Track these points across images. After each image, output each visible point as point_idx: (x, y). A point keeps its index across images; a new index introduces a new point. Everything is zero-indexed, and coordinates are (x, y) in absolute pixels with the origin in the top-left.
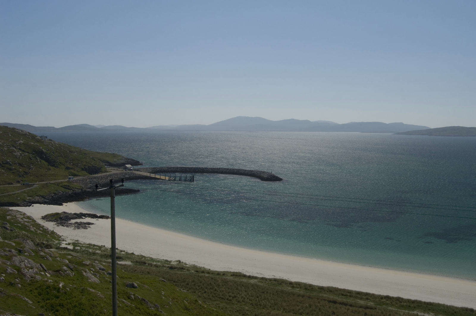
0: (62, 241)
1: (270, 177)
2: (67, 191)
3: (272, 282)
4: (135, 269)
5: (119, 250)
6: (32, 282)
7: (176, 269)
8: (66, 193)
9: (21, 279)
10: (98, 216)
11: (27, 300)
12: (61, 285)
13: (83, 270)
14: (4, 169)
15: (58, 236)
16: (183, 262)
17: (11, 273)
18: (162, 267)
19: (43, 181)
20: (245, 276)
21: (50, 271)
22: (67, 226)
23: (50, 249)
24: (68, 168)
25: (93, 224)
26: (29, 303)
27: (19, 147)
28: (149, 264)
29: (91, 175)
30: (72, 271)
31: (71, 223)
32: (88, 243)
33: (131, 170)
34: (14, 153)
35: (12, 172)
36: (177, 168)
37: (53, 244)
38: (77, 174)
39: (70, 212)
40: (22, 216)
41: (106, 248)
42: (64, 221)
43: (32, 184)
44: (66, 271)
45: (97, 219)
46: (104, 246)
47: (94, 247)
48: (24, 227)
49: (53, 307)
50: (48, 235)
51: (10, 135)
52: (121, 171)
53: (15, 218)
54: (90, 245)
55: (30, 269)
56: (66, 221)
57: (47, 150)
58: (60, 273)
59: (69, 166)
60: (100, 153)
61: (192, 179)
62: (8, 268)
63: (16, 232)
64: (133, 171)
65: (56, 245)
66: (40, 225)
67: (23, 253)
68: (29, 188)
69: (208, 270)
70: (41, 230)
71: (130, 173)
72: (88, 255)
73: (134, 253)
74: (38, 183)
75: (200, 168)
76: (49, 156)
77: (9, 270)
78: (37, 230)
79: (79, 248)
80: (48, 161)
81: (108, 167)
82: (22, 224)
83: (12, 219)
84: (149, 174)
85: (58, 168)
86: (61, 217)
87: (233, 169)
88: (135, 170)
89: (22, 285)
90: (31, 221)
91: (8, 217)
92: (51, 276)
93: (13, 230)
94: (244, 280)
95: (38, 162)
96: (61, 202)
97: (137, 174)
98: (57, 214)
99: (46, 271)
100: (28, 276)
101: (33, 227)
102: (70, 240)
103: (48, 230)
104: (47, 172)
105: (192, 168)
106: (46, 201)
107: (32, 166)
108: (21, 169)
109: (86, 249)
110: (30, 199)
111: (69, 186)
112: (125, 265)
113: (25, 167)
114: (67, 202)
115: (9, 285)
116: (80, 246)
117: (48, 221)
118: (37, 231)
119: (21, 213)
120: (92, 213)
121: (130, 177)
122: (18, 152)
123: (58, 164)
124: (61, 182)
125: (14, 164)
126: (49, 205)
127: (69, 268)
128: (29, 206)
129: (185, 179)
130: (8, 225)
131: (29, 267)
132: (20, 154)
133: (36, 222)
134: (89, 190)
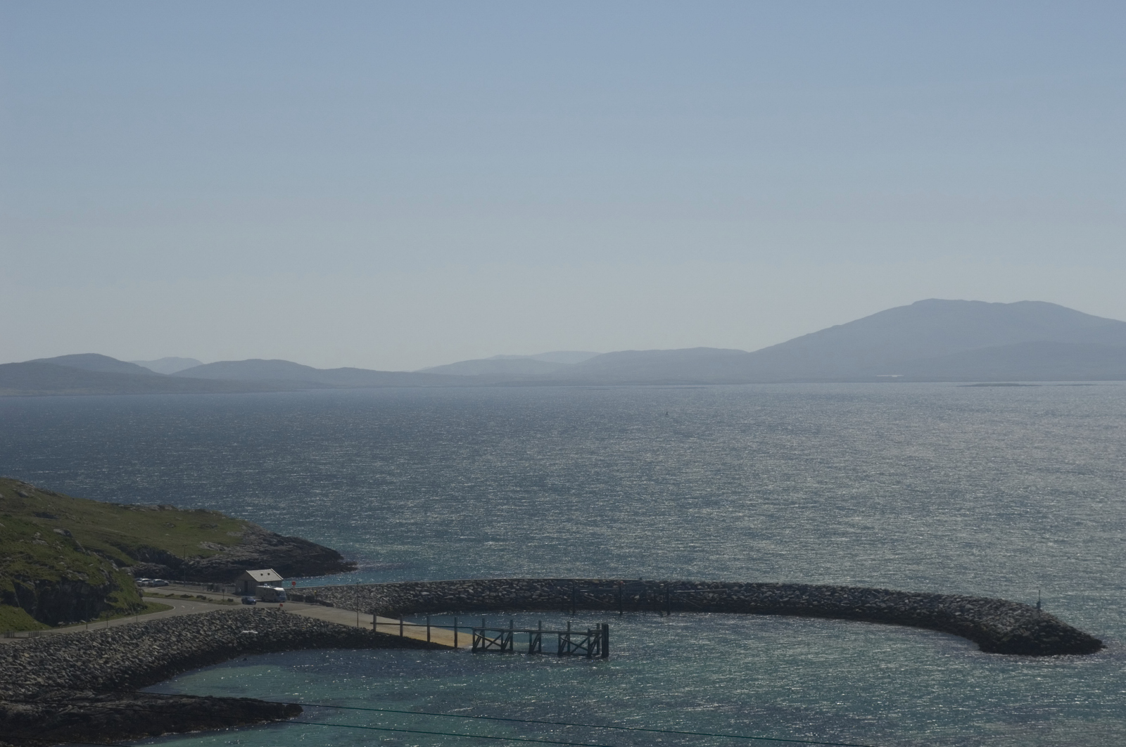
1: (1027, 634)
29: (52, 625)
33: (276, 597)
36: (531, 585)
52: (223, 602)
60: (126, 508)
61: (596, 642)
71: (269, 614)
75: (651, 584)
81: (156, 585)
84: (370, 618)
88: (298, 599)
97: (307, 619)
105: (612, 583)
121: (267, 634)
129: (561, 647)
134: (28, 707)
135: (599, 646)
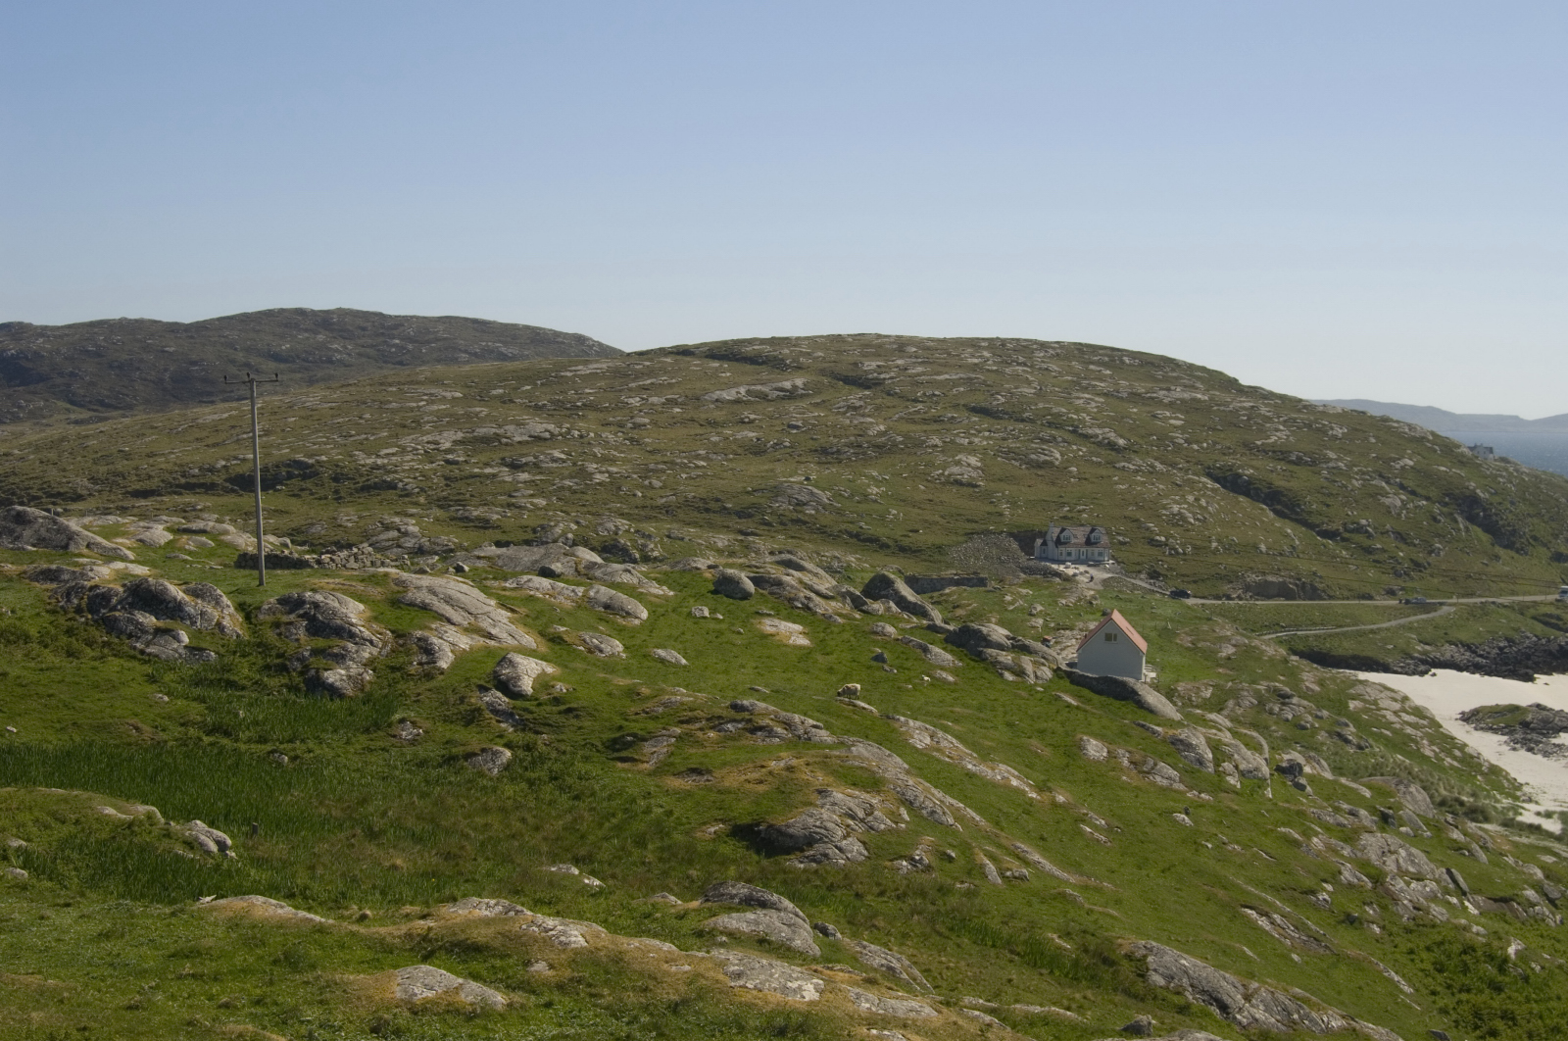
0: (1524, 801)
2: (1553, 633)
6: (1418, 926)
8: (1549, 641)
9: (1384, 908)
11: (1396, 979)
12: (1511, 950)
14: (1347, 549)
15: (1513, 784)
17: (1350, 885)
19: (1472, 595)
21: (1479, 898)
22: (1546, 754)
23: (1481, 822)
24: (1559, 557)
26: (1402, 991)
27: (1398, 480)
30: (1554, 909)
31: (1559, 746)
34: (1383, 500)
35: (1374, 561)
37: (1495, 807)
40: (1397, 706)
42: (1534, 736)
43: (1434, 604)
44: (1533, 905)
48: (1401, 742)
49: (1480, 1019)
51: (1373, 440)
53: (1374, 707)
55: (1412, 879)
56: (1544, 735)
57: (1492, 494)
58: (1512, 910)
62: (1343, 868)
63: (1374, 755)
65: (1502, 812)
66: (1453, 738)
67: (1393, 824)
68: (1424, 616)
70: (1455, 758)
74: (1454, 600)
76: (1496, 515)
77: (1348, 874)
78: (1442, 755)
80: (1491, 528)
82: (1395, 732)
83: (1366, 710)
85: (1526, 554)
86: (1528, 719)
89: (1383, 928)
90: (1425, 722)
91: (1353, 705)
92: (1481, 913)
93: (1367, 747)
95: (1459, 530)
96: (1530, 671)
98: (1514, 709)
99: (1464, 894)
100: (1405, 902)
101: (1432, 743)
103: (1479, 758)
104: (1487, 565)
106: (1478, 663)
107: (1440, 543)
108: (1402, 551)
110: (1425, 653)
111: (1559, 618)
113: (1415, 545)
114: (1549, 673)
115: (1343, 922)
117: (1482, 729)
118: (1444, 760)
119: (1393, 694)
122: (1395, 494)
123: (1528, 540)
124: (1535, 602)
125: (1382, 533)
127: (1546, 895)
128: (1422, 673)
130: (1352, 729)
131: (1410, 872)
132: (1402, 501)
133: (1441, 730)
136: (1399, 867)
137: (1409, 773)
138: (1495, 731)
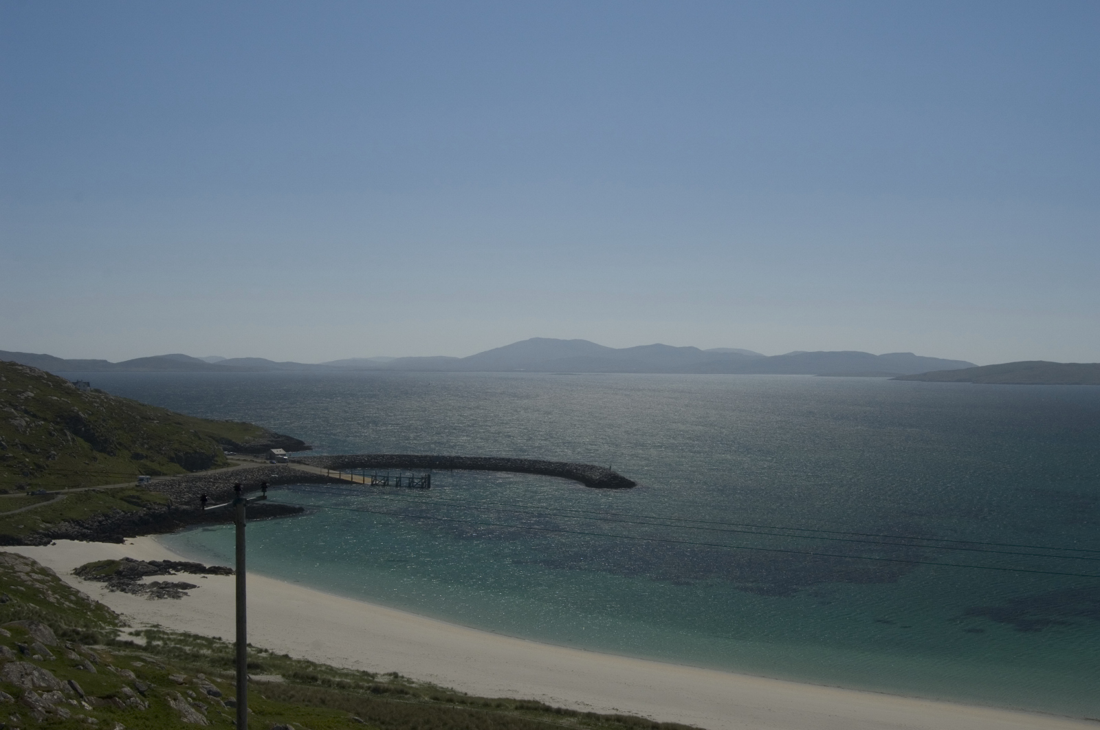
0: (121, 626)
1: (606, 480)
2: (135, 509)
3: (611, 722)
4: (292, 692)
5: (254, 649)
6: (50, 724)
7: (387, 694)
8: (132, 514)
9: (24, 715)
10: (205, 567)
13: (168, 694)
15: (113, 615)
16: (403, 677)
18: (354, 688)
19: (78, 486)
20: (548, 710)
21: (92, 699)
22: (134, 592)
23: (91, 644)
24: (137, 457)
25: (194, 586)
27: (23, 407)
28: (324, 682)
29: (192, 472)
30: (143, 698)
31: (142, 585)
32: (181, 631)
33: (284, 461)
34: (13, 421)
35: (8, 466)
36: (392, 457)
37: (101, 633)
38: (159, 469)
39: (140, 560)
40: (28, 569)
41: (224, 643)
42: (126, 580)
43: (52, 494)
44: (129, 697)
45: (203, 575)
46: (220, 639)
47: (195, 640)
48: (33, 594)
50: (89, 613)
51: (4, 379)
52: (261, 463)
53: (11, 571)
54: (187, 635)
55: (44, 691)
56: (132, 579)
57: (89, 415)
58: (115, 703)
59: (139, 451)
60: (212, 421)
61: (425, 482)
63: (13, 606)
64: (291, 465)
65: (106, 636)
66: (69, 588)
67: (28, 654)
68: (45, 503)
69: (462, 695)
70: (71, 601)
71: (283, 468)
72: (181, 660)
73: (290, 655)
74: (66, 490)
75: (444, 457)
76: (93, 429)
78: (62, 600)
79: (160, 643)
80: (90, 438)
81: (231, 455)
82: (27, 587)
83: (5, 574)
84: (326, 471)
85: (115, 455)
86: (120, 569)
87: (521, 461)
88: (293, 462)
90: (49, 579)
92: (94, 709)
93: (7, 600)
94: (547, 719)
95: (68, 441)
96: (121, 536)
97: (299, 471)
98: (111, 563)
99: (82, 696)
100: (40, 709)
101: (54, 592)
102: (140, 625)
103: (88, 600)
104: (88, 464)
105: (426, 457)
106: (85, 533)
107: (55, 450)
108: (28, 458)
109: (178, 646)
110: (47, 529)
111: (138, 498)
112: (268, 683)
113: (37, 453)
114: (133, 536)
116: (162, 639)
117: (89, 579)
118: (64, 603)
119: (25, 561)
120: (191, 561)
121: (282, 477)
122: (21, 417)
123: (115, 445)
124: (122, 488)
125: (13, 446)
126: (91, 542)
127: (138, 689)
128: (46, 544)
129: (410, 484)
131: (42, 687)
132: (27, 422)
133: (61, 582)
134: (187, 507)
135: (426, 484)
136: (33, 683)
137: (39, 616)
138: (98, 580)
